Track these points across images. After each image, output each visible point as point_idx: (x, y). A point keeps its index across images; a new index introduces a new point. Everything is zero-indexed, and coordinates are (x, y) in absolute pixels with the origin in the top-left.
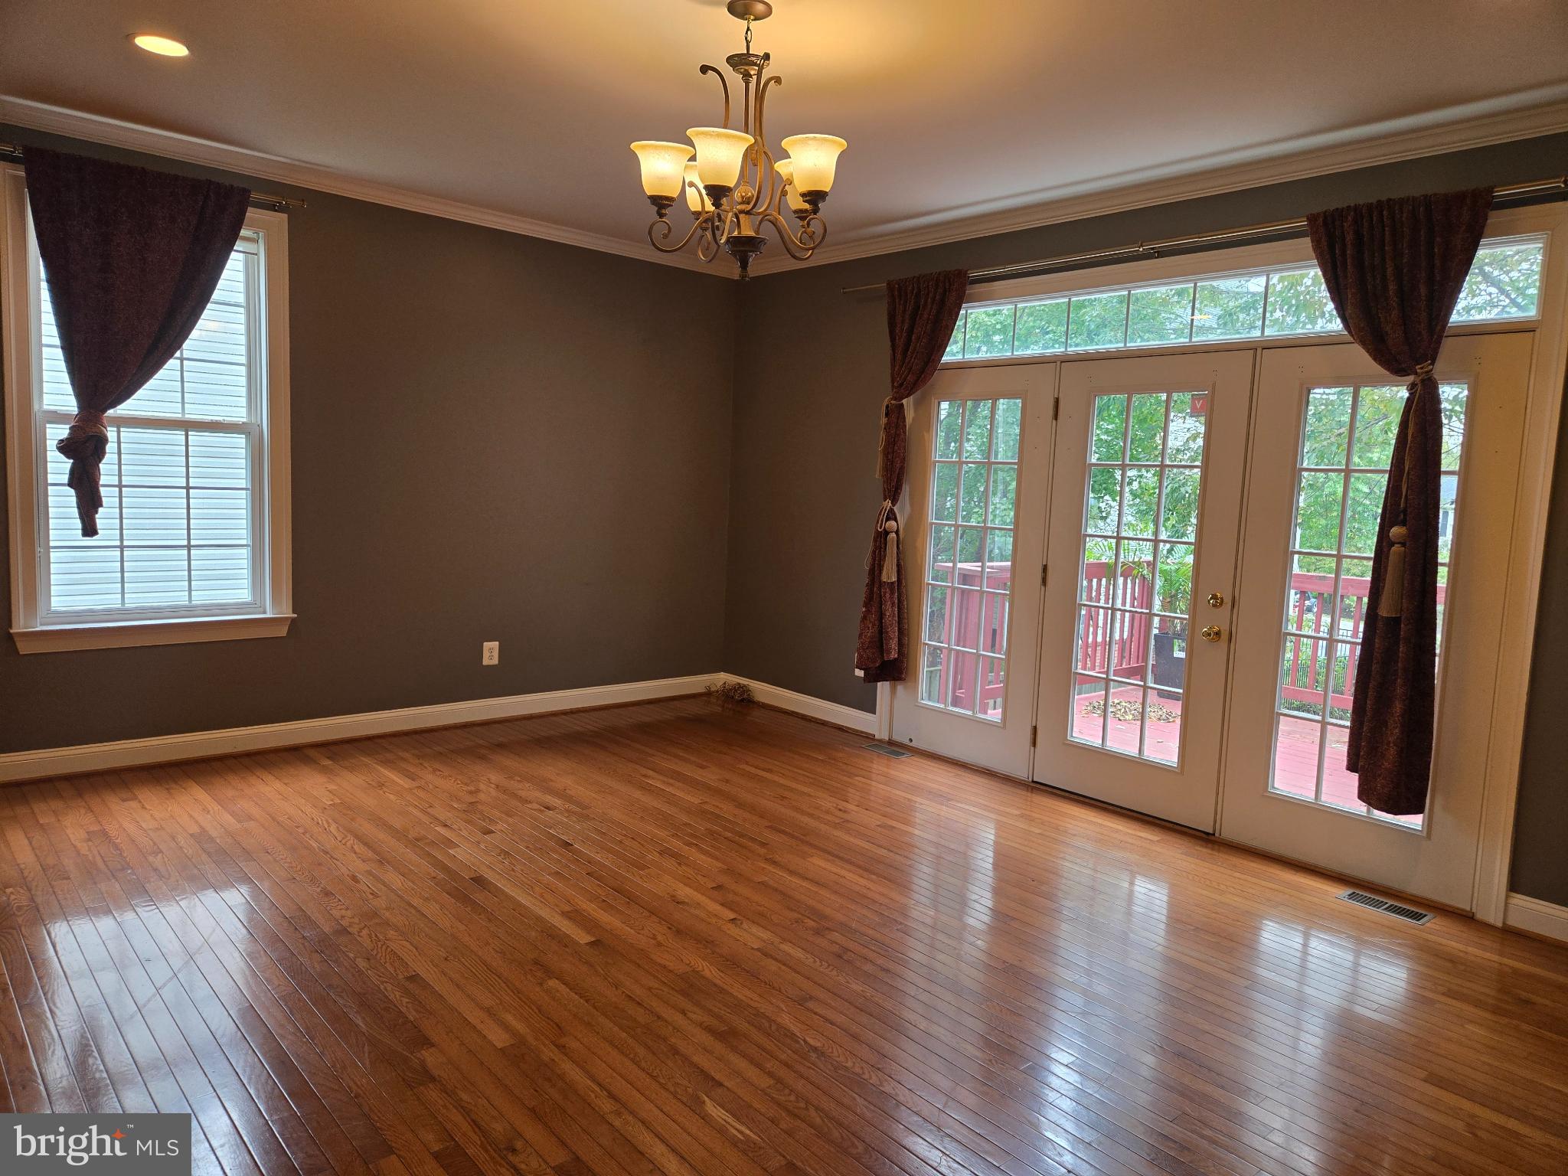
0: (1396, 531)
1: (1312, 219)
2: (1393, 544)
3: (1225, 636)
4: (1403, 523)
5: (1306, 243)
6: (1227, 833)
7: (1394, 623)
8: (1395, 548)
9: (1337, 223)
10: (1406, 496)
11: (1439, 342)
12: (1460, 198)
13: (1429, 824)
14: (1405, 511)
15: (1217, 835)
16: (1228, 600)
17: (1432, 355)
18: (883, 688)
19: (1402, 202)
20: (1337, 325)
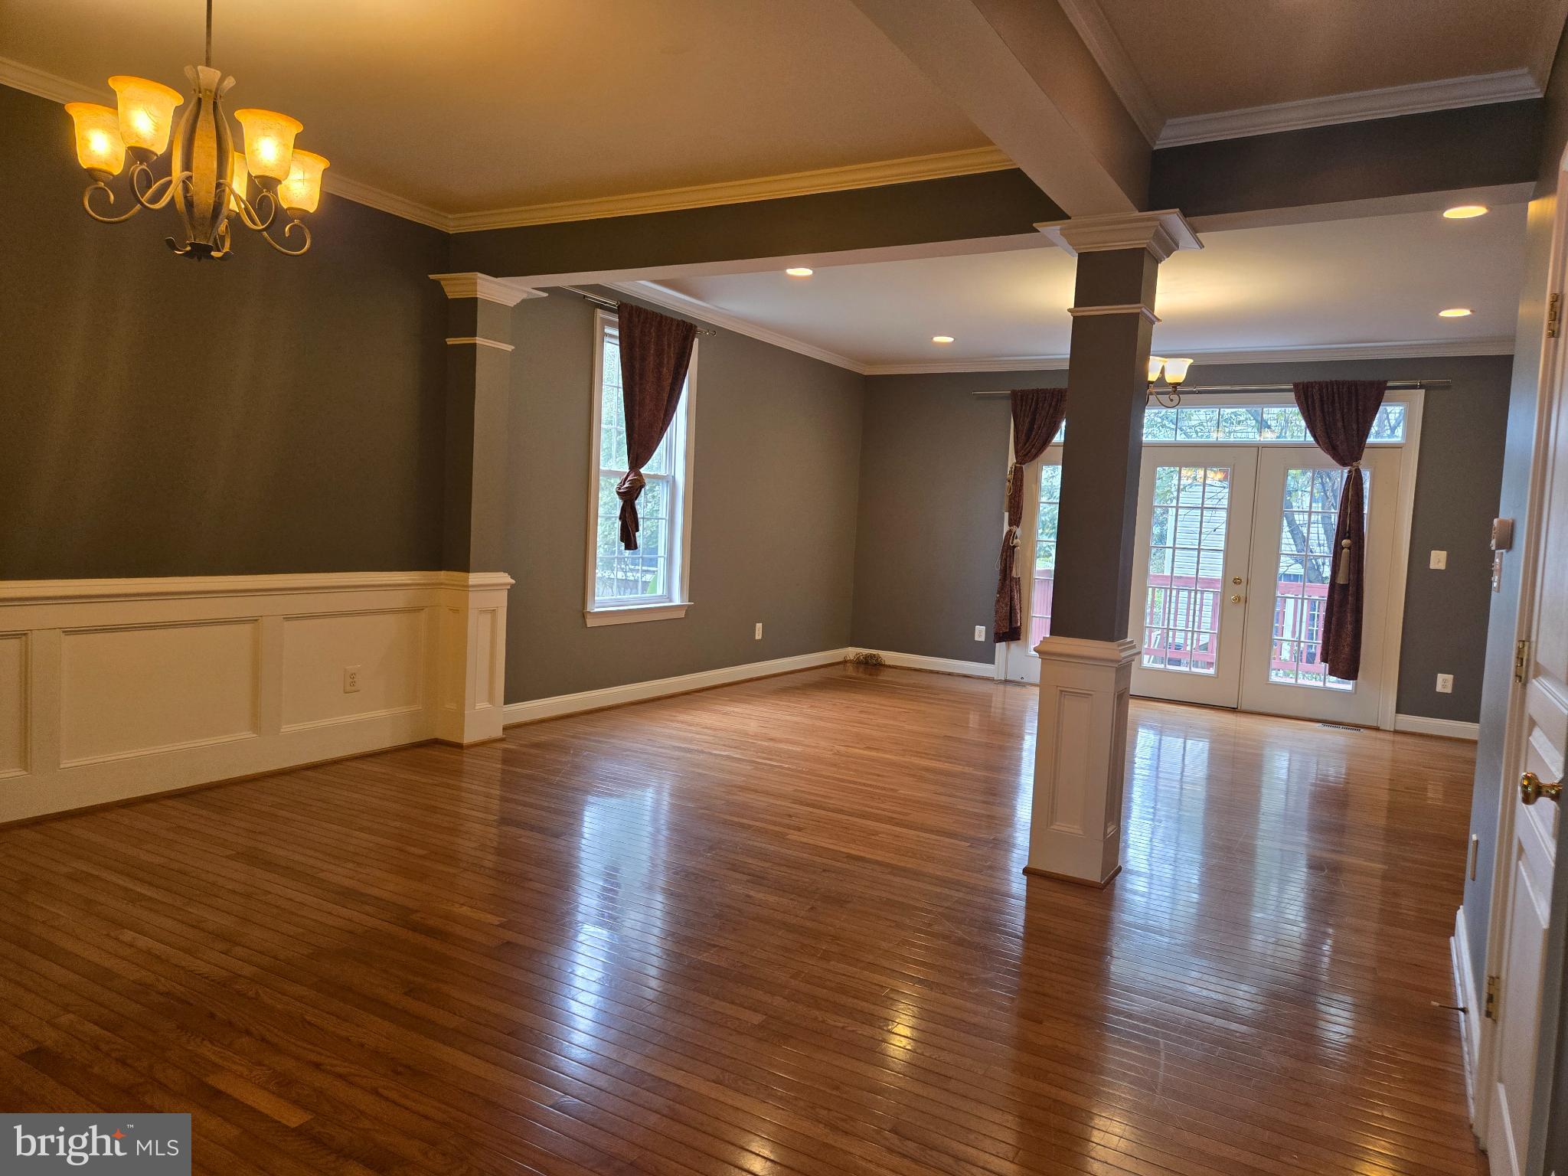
0: (1345, 542)
1: (1296, 385)
2: (1343, 548)
3: (1243, 600)
4: (1349, 538)
5: (1292, 395)
6: (1244, 707)
7: (1345, 587)
8: (1345, 550)
9: (1310, 389)
10: (1350, 524)
11: (1363, 450)
12: (1372, 383)
13: (1356, 687)
14: (1349, 532)
15: (1239, 708)
16: (1244, 580)
17: (1358, 458)
18: (1000, 647)
19: (1344, 383)
20: (1310, 438)
